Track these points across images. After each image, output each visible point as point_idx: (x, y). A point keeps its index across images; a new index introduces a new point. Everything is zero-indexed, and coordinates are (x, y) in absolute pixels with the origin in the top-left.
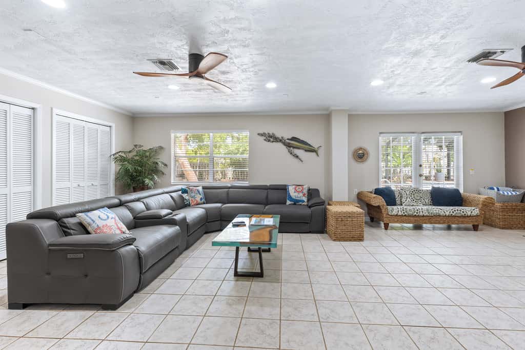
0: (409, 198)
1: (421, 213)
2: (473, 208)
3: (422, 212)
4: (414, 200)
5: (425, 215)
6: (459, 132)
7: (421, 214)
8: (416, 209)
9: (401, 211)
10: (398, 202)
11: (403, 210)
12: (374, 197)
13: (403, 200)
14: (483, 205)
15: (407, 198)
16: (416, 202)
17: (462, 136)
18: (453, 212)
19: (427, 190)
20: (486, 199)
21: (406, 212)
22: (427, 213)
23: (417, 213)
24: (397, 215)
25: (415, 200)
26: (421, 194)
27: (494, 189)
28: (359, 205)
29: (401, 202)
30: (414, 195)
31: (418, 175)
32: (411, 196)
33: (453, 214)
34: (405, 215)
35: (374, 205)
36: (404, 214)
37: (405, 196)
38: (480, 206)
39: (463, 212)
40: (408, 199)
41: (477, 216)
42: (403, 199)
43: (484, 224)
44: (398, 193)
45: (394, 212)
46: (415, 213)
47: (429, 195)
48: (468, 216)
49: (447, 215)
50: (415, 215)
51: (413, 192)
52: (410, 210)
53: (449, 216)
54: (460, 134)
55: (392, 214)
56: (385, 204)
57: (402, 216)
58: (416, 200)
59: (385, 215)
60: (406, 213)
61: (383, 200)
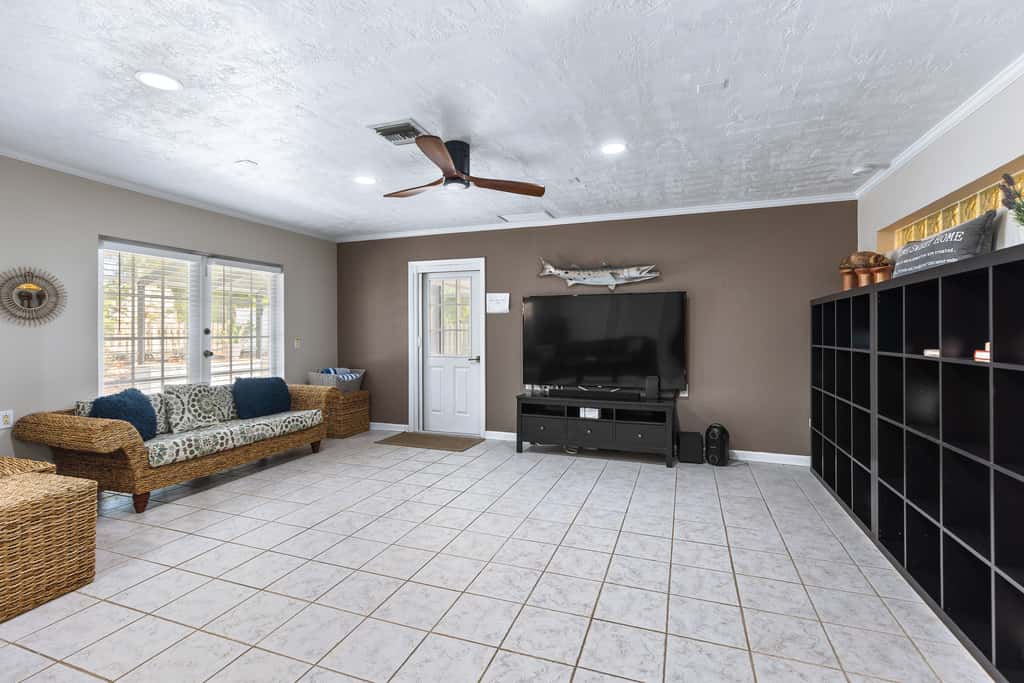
0: (190, 411)
1: (230, 442)
2: (314, 411)
3: (233, 439)
4: (200, 415)
5: (238, 444)
6: (278, 266)
7: (230, 445)
8: (219, 436)
9: (185, 450)
10: (161, 426)
11: (190, 446)
12: (105, 427)
13: (174, 418)
14: (328, 403)
15: (183, 412)
16: (204, 418)
17: (282, 275)
18: (286, 427)
19: (225, 387)
20: (330, 391)
21: (197, 448)
22: (241, 440)
23: (222, 444)
24: (174, 463)
25: (203, 414)
26: (213, 397)
27: (330, 373)
28: (50, 465)
29: (168, 424)
30: (199, 401)
31: (201, 354)
32: (193, 406)
33: (287, 430)
34: (195, 458)
35: (104, 450)
36: (191, 457)
37: (176, 407)
38: (323, 405)
39: (301, 422)
40: (187, 414)
41: (319, 424)
42: (174, 416)
43: (328, 437)
44: (158, 403)
45: (166, 457)
46: (218, 447)
47: (229, 398)
48: (308, 429)
49: (277, 434)
50: (218, 452)
51: (196, 395)
52: (206, 442)
53: (279, 436)
54: (279, 269)
55: (162, 463)
56: (140, 439)
57: (187, 460)
58: (205, 412)
59: (138, 473)
60: (196, 452)
61: (134, 429)
